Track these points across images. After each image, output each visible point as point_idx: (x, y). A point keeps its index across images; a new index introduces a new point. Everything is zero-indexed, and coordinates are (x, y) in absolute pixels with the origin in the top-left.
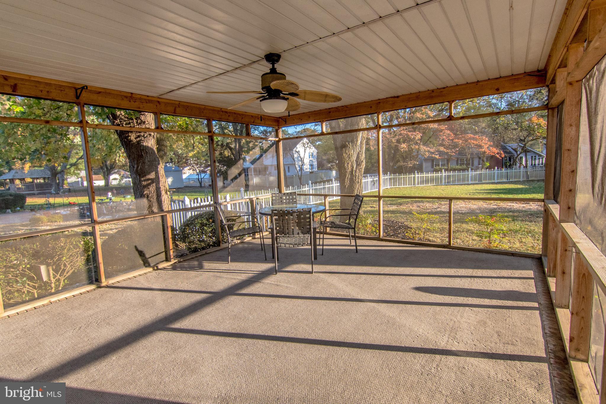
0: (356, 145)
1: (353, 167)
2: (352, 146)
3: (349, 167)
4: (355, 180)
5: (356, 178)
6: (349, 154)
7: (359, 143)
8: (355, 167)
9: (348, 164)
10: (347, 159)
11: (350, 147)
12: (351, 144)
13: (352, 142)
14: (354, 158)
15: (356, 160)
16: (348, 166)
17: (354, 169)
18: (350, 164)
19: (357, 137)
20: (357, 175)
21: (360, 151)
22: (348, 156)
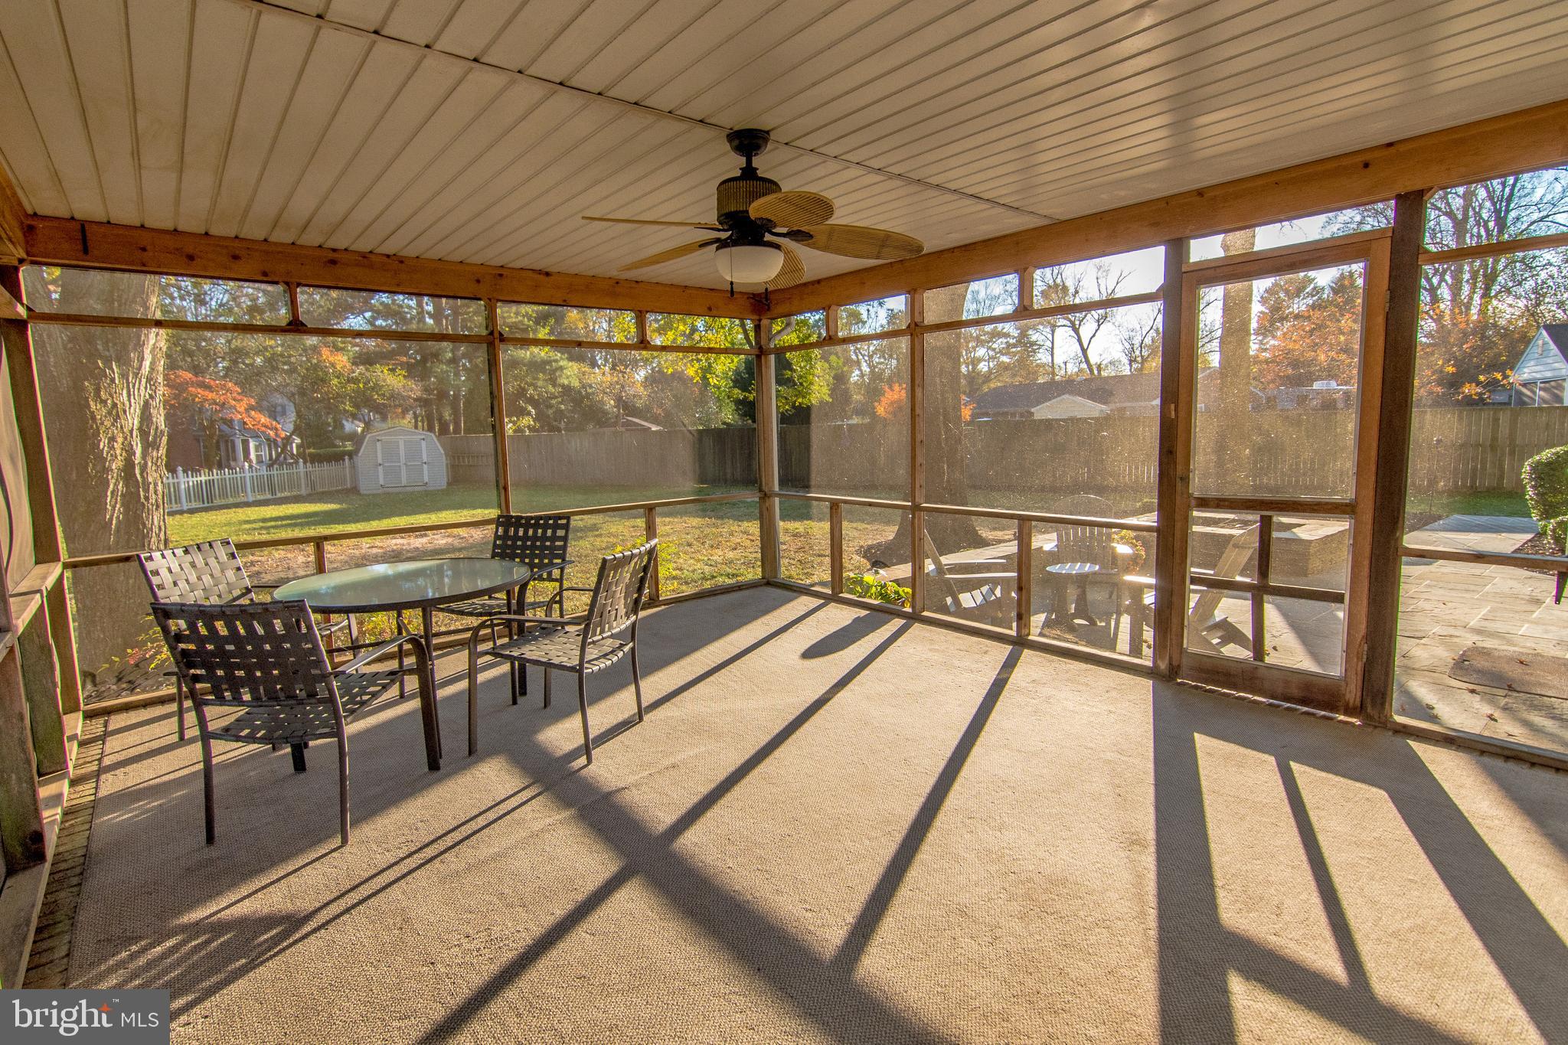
0: (136, 375)
1: (130, 452)
2: (124, 376)
3: (118, 452)
4: (147, 498)
5: (147, 490)
6: (115, 405)
7: (148, 369)
8: (138, 451)
9: (113, 439)
10: (107, 423)
11: (113, 380)
12: (119, 367)
13: (123, 360)
14: (133, 420)
15: (140, 429)
16: (112, 448)
17: (138, 458)
18: (120, 440)
19: (140, 345)
20: (150, 480)
21: (151, 397)
22: (110, 413)
